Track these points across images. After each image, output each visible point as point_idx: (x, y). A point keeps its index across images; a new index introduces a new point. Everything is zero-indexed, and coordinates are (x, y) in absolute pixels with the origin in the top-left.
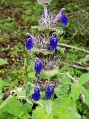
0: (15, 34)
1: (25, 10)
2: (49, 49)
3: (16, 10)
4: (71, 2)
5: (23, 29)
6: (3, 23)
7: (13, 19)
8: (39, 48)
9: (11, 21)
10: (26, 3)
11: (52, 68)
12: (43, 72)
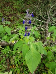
0: (11, 13)
1: (14, 4)
2: (29, 24)
3: (11, 4)
4: (29, 1)
5: (14, 11)
6: (7, 9)
7: (10, 7)
8: (26, 23)
9: (9, 8)
10: (14, 1)
11: (29, 28)
12: (27, 29)
